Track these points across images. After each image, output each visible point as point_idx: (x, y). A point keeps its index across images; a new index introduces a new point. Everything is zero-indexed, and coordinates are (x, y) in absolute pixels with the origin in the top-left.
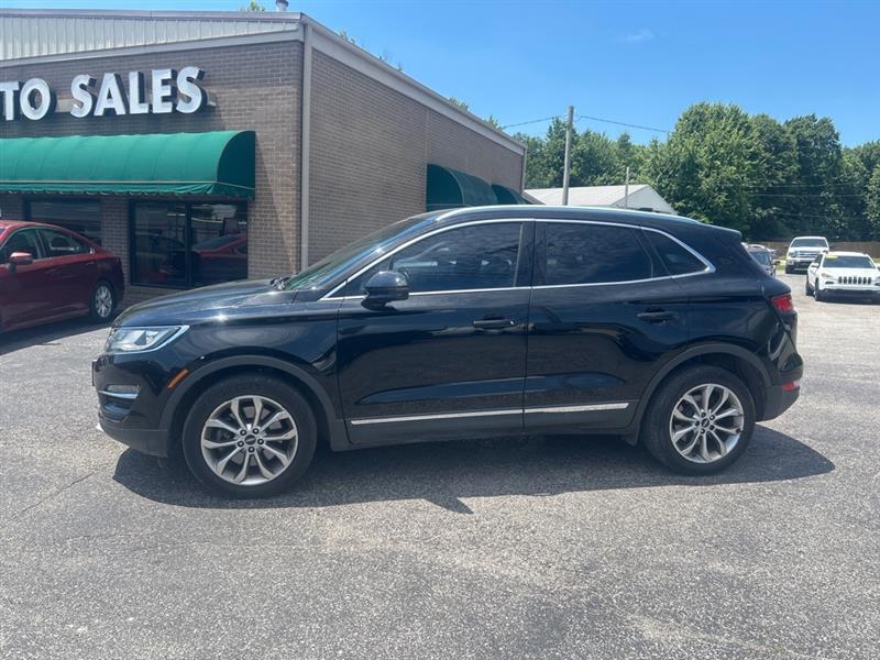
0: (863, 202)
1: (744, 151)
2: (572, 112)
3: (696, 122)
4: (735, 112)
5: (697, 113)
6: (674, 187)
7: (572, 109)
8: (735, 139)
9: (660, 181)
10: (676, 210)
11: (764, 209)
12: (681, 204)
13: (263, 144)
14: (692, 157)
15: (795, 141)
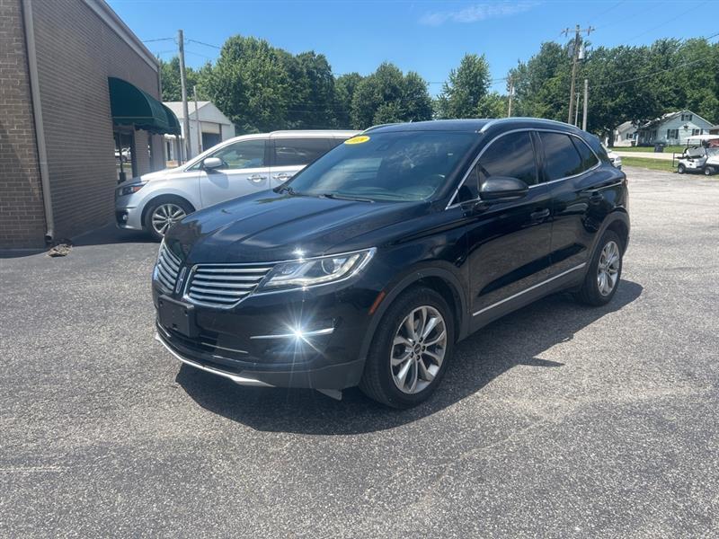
0: (349, 117)
1: (277, 77)
2: (181, 36)
3: (237, 50)
4: (265, 45)
5: (236, 44)
6: (230, 104)
7: (181, 32)
8: (269, 67)
9: (217, 98)
10: (233, 122)
11: (292, 121)
12: (237, 117)
14: (240, 79)
15: (305, 71)
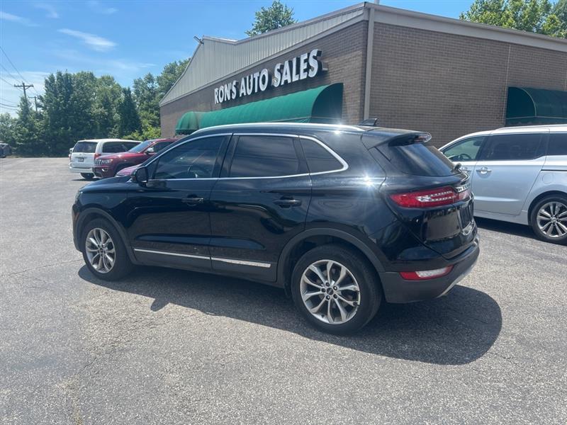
13: (346, 91)
